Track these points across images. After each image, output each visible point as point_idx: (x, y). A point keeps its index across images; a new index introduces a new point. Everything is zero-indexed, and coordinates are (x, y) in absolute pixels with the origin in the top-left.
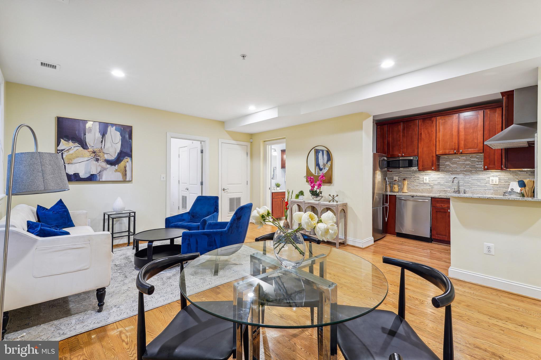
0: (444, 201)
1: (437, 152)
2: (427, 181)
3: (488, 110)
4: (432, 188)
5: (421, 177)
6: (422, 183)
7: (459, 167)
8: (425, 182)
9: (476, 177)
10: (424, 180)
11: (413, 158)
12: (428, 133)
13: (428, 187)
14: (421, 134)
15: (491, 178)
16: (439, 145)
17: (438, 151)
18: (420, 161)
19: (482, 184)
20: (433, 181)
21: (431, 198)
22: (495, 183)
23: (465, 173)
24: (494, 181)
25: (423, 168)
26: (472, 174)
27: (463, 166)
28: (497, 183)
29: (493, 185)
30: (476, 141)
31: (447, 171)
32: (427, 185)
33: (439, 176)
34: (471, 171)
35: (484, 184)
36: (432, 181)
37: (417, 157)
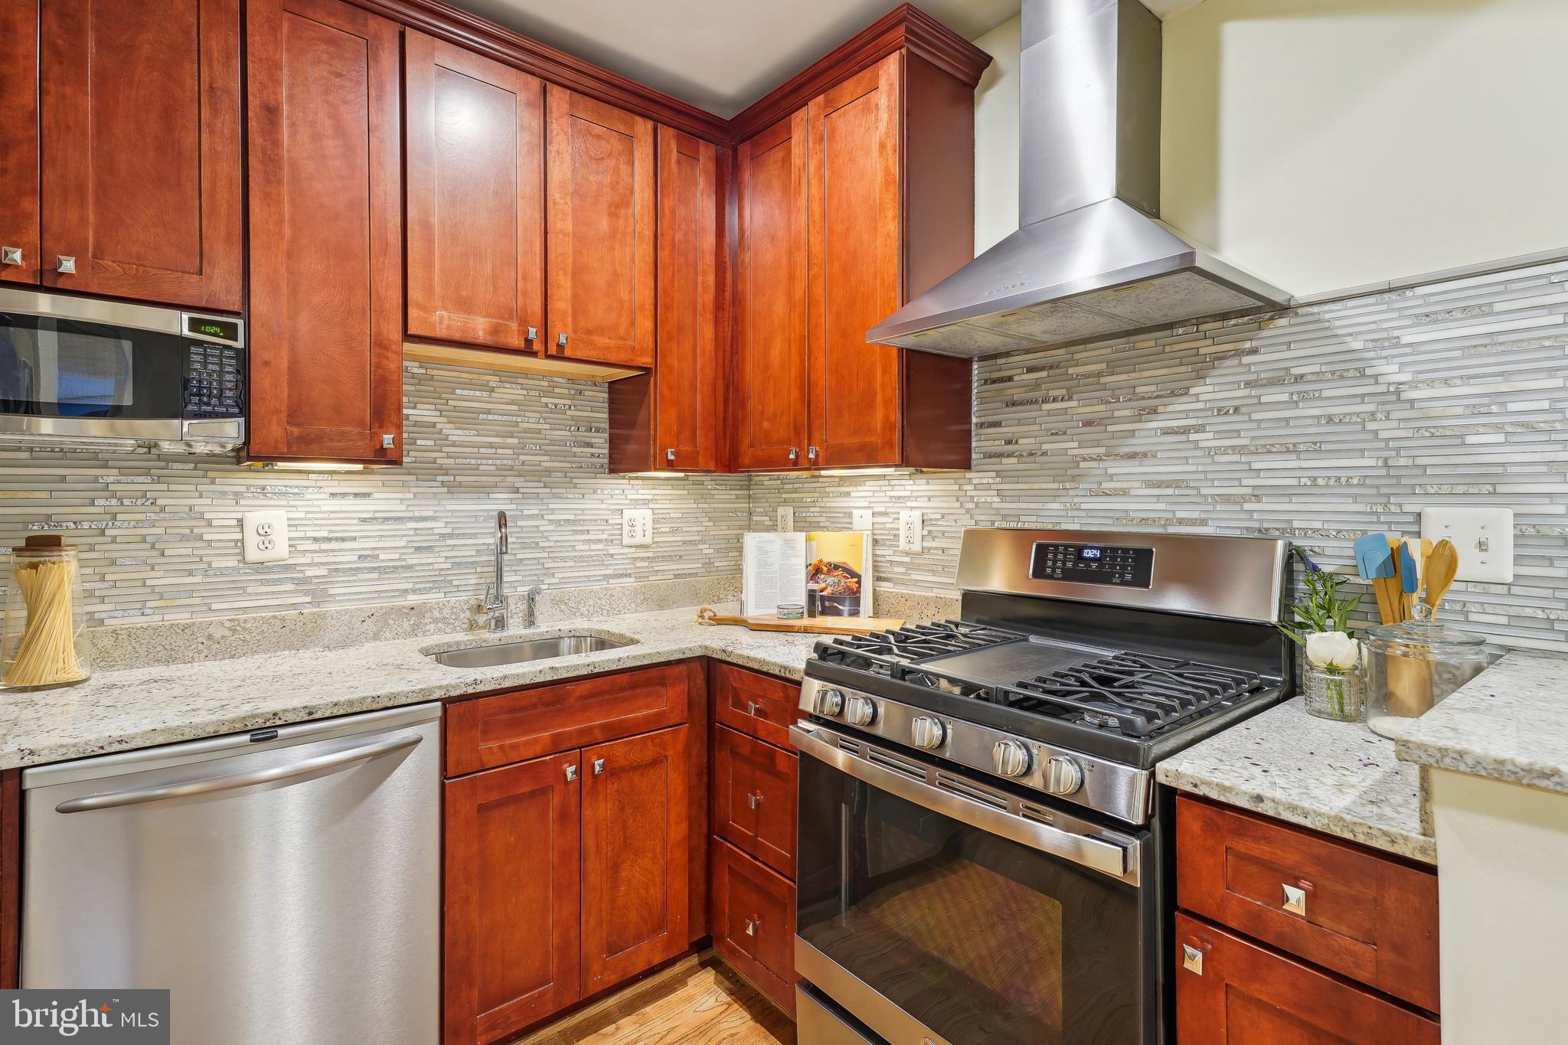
0: (534, 706)
1: (413, 312)
2: (280, 550)
3: (671, 132)
4: (320, 595)
5: (223, 515)
6: (233, 562)
7: (491, 446)
8: (253, 554)
9: (565, 508)
10: (252, 540)
11: (195, 325)
12: (341, 132)
13: (286, 597)
14: (272, 112)
15: (628, 513)
16: (429, 265)
17: (421, 307)
18: (266, 363)
19: (593, 547)
20: (325, 546)
21: (446, 702)
22: (639, 540)
23: (519, 482)
24: (639, 529)
25: (295, 430)
26: (554, 491)
27: (510, 440)
28: (648, 540)
29: (633, 550)
30: (624, 294)
31: (430, 471)
32: (279, 582)
33: (366, 507)
34: (549, 472)
35: (601, 546)
36: (315, 547)
37: (240, 323)
